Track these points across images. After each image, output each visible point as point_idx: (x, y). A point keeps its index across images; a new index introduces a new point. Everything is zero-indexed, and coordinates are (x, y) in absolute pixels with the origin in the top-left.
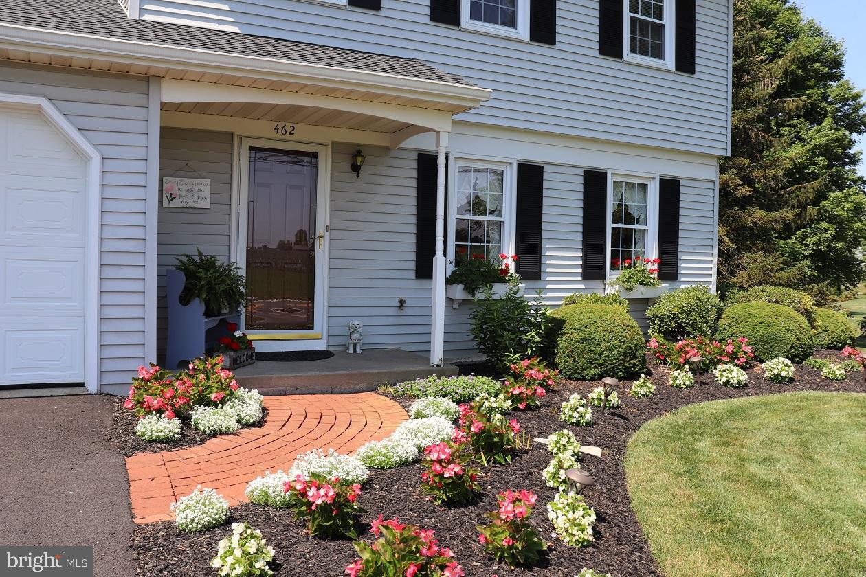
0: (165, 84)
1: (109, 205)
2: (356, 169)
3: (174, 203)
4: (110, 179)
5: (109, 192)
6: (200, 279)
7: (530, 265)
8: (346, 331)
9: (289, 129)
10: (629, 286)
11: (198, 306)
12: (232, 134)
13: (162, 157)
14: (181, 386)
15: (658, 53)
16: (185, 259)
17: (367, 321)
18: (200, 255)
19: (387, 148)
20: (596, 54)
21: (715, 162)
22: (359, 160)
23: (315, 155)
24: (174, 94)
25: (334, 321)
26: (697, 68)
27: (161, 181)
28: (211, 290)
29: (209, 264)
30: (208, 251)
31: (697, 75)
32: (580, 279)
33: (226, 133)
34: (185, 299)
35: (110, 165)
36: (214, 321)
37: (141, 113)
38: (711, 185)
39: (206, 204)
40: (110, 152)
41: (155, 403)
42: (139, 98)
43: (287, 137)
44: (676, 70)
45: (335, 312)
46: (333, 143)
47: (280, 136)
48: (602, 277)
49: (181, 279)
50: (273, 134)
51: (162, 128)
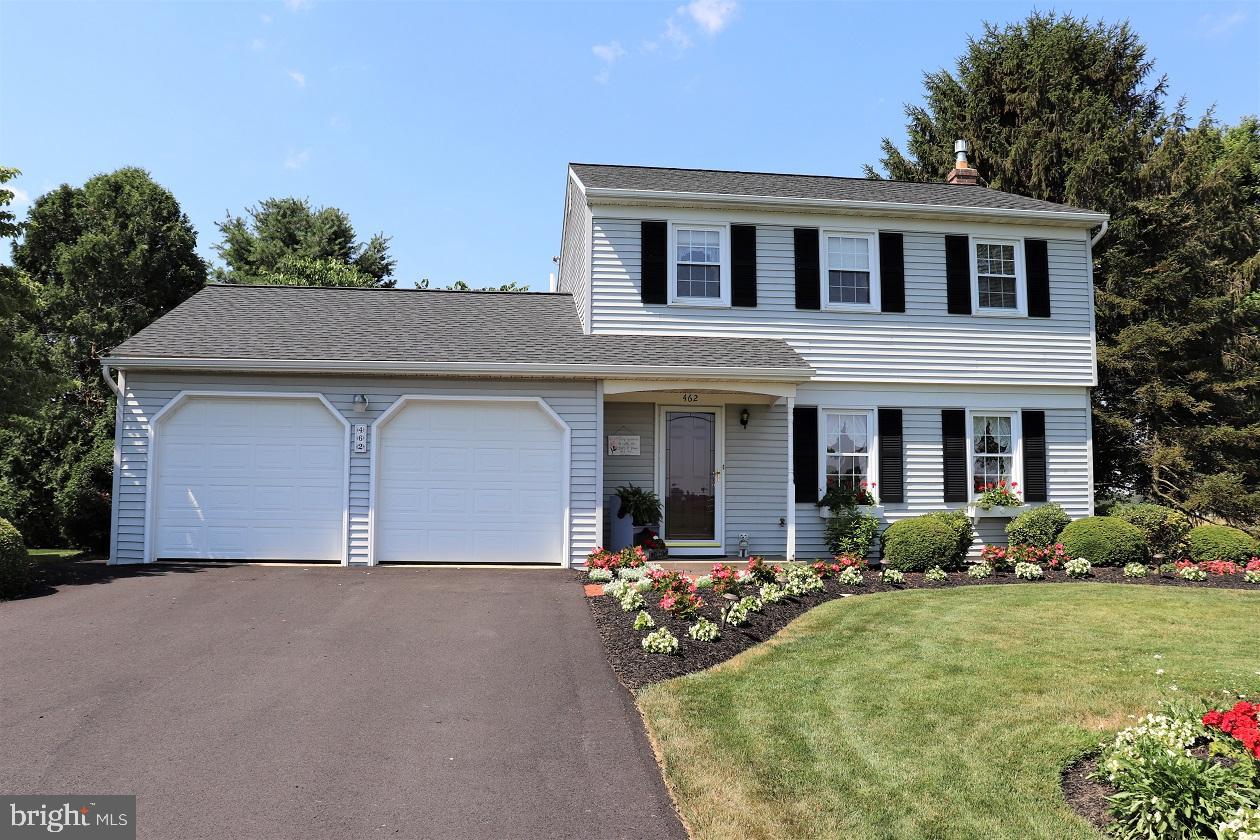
0: (606, 383)
1: (576, 457)
2: (744, 423)
3: (617, 453)
4: (575, 442)
5: (575, 449)
6: (630, 502)
7: (893, 489)
8: (737, 541)
9: (693, 397)
10: (986, 505)
11: (629, 519)
12: (654, 404)
13: (605, 422)
14: (615, 558)
15: (1012, 303)
16: (622, 489)
17: (754, 535)
18: (631, 487)
19: (768, 406)
20: (946, 313)
21: (1085, 391)
22: (745, 416)
23: (714, 414)
24: (611, 389)
25: (730, 534)
26: (1052, 311)
27: (606, 438)
28: (637, 508)
29: (637, 492)
30: (636, 485)
31: (1052, 317)
32: (942, 500)
33: (650, 403)
34: (621, 515)
35: (576, 434)
36: (639, 529)
37: (592, 401)
38: (1082, 413)
39: (637, 452)
40: (576, 426)
41: (599, 563)
42: (592, 393)
43: (692, 403)
44: (1030, 315)
45: (729, 527)
46: (726, 405)
47: (687, 403)
48: (964, 499)
49: (619, 502)
50: (683, 402)
51: (605, 403)
